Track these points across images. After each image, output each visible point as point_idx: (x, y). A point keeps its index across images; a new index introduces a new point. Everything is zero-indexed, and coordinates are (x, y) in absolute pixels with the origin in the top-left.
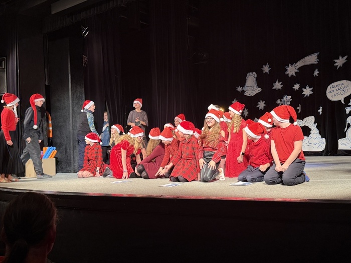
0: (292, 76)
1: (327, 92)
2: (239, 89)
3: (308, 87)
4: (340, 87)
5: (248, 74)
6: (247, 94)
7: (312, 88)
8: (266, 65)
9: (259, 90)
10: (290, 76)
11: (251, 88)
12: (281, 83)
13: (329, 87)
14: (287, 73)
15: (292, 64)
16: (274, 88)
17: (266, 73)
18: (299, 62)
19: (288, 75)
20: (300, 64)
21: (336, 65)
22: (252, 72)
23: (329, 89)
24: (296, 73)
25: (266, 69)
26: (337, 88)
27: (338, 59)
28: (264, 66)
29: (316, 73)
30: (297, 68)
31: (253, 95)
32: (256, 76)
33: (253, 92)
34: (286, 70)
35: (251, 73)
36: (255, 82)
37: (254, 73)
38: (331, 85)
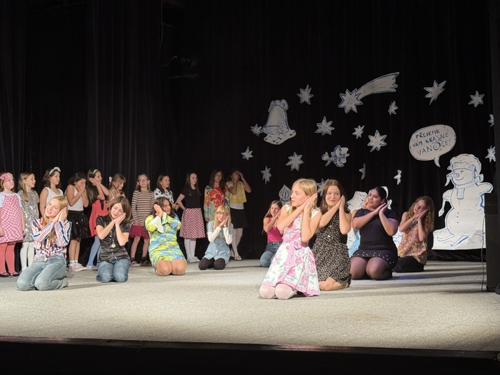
0: (351, 111)
1: (411, 144)
2: (256, 130)
3: (377, 134)
4: (433, 135)
5: (272, 103)
6: (269, 140)
7: (385, 136)
8: (304, 88)
9: (291, 133)
10: (347, 111)
11: (277, 129)
12: (330, 123)
13: (414, 136)
14: (341, 105)
15: (351, 91)
16: (319, 131)
17: (305, 102)
18: (363, 88)
19: (343, 109)
20: (365, 90)
21: (428, 96)
22: (280, 100)
23: (414, 139)
24: (358, 107)
25: (305, 95)
26: (427, 138)
27: (431, 85)
28: (301, 90)
29: (393, 108)
30: (360, 98)
31: (280, 142)
32: (286, 107)
33: (281, 136)
34: (340, 101)
35: (278, 102)
36: (285, 118)
37: (284, 101)
38: (418, 133)
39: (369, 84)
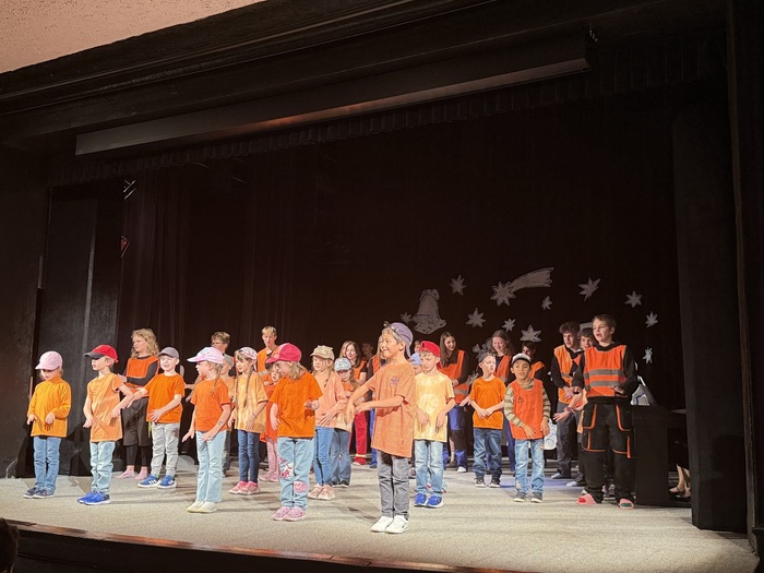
0: (504, 303)
2: (407, 319)
3: (531, 329)
5: (424, 292)
6: (419, 329)
7: (539, 332)
8: (457, 278)
9: (442, 324)
10: (499, 303)
11: (428, 318)
12: (482, 315)
14: (494, 298)
15: (504, 283)
16: (470, 322)
17: (457, 293)
18: (516, 281)
19: (496, 301)
20: (519, 284)
21: (583, 293)
22: (432, 289)
24: (510, 300)
25: (458, 286)
27: (586, 283)
28: (453, 280)
29: (547, 303)
30: (513, 291)
31: (431, 332)
32: (438, 297)
33: (432, 326)
34: (493, 293)
35: (429, 291)
36: (436, 308)
37: (435, 291)
39: (523, 278)
